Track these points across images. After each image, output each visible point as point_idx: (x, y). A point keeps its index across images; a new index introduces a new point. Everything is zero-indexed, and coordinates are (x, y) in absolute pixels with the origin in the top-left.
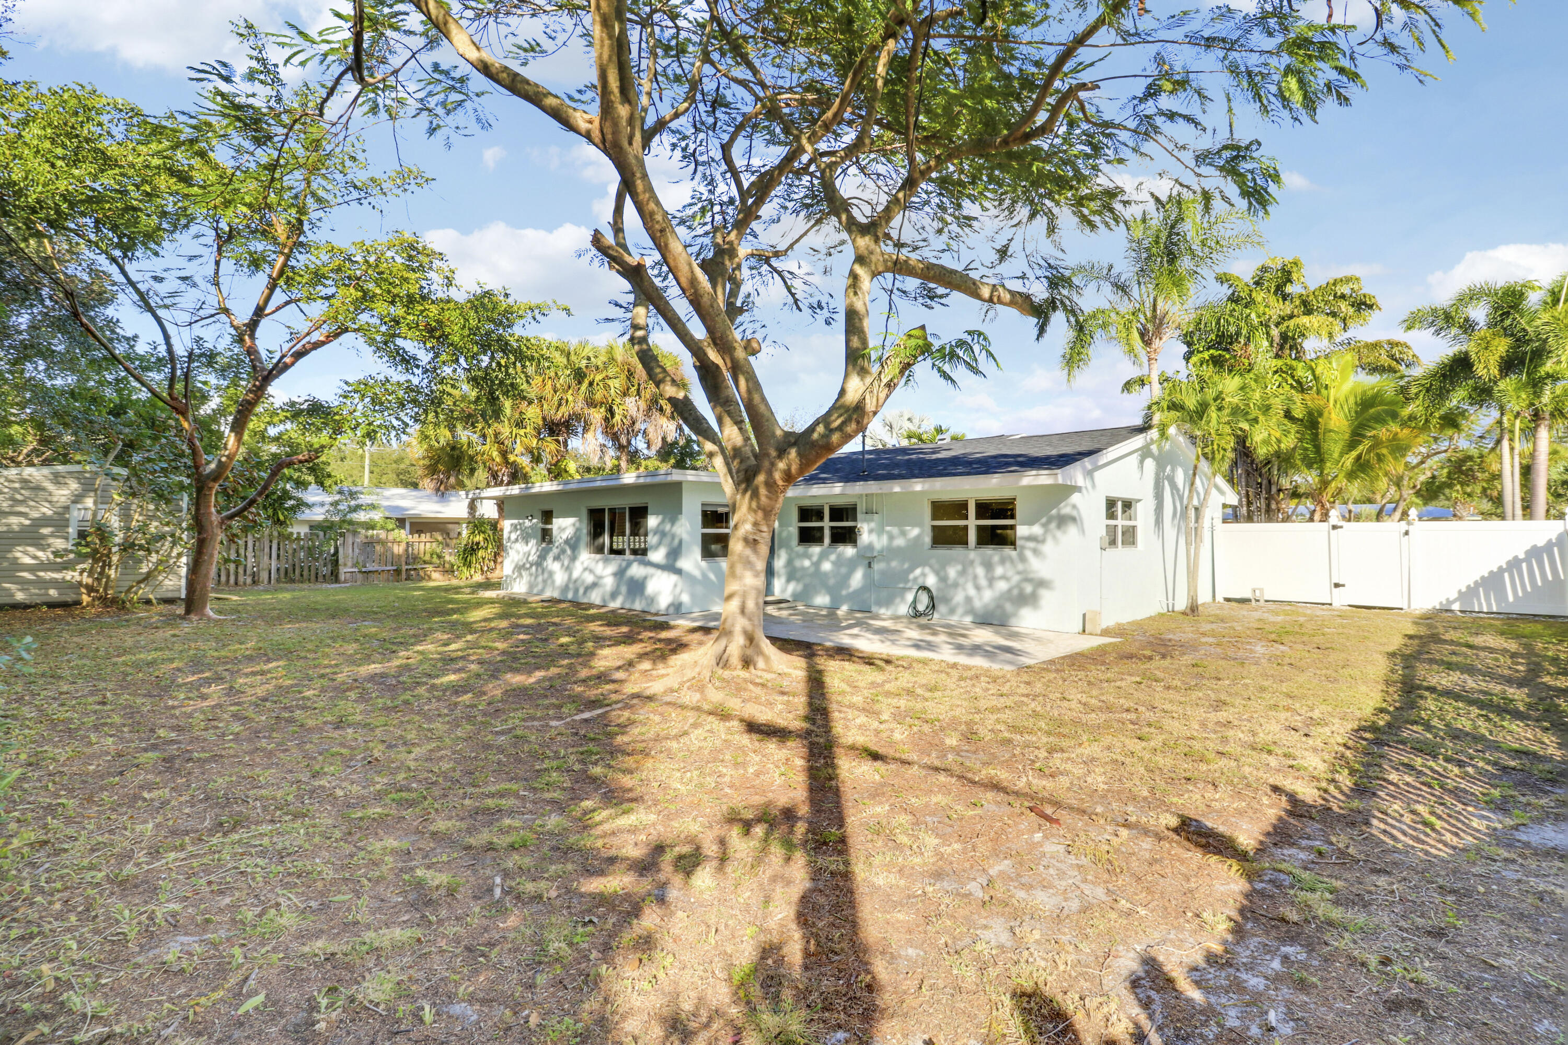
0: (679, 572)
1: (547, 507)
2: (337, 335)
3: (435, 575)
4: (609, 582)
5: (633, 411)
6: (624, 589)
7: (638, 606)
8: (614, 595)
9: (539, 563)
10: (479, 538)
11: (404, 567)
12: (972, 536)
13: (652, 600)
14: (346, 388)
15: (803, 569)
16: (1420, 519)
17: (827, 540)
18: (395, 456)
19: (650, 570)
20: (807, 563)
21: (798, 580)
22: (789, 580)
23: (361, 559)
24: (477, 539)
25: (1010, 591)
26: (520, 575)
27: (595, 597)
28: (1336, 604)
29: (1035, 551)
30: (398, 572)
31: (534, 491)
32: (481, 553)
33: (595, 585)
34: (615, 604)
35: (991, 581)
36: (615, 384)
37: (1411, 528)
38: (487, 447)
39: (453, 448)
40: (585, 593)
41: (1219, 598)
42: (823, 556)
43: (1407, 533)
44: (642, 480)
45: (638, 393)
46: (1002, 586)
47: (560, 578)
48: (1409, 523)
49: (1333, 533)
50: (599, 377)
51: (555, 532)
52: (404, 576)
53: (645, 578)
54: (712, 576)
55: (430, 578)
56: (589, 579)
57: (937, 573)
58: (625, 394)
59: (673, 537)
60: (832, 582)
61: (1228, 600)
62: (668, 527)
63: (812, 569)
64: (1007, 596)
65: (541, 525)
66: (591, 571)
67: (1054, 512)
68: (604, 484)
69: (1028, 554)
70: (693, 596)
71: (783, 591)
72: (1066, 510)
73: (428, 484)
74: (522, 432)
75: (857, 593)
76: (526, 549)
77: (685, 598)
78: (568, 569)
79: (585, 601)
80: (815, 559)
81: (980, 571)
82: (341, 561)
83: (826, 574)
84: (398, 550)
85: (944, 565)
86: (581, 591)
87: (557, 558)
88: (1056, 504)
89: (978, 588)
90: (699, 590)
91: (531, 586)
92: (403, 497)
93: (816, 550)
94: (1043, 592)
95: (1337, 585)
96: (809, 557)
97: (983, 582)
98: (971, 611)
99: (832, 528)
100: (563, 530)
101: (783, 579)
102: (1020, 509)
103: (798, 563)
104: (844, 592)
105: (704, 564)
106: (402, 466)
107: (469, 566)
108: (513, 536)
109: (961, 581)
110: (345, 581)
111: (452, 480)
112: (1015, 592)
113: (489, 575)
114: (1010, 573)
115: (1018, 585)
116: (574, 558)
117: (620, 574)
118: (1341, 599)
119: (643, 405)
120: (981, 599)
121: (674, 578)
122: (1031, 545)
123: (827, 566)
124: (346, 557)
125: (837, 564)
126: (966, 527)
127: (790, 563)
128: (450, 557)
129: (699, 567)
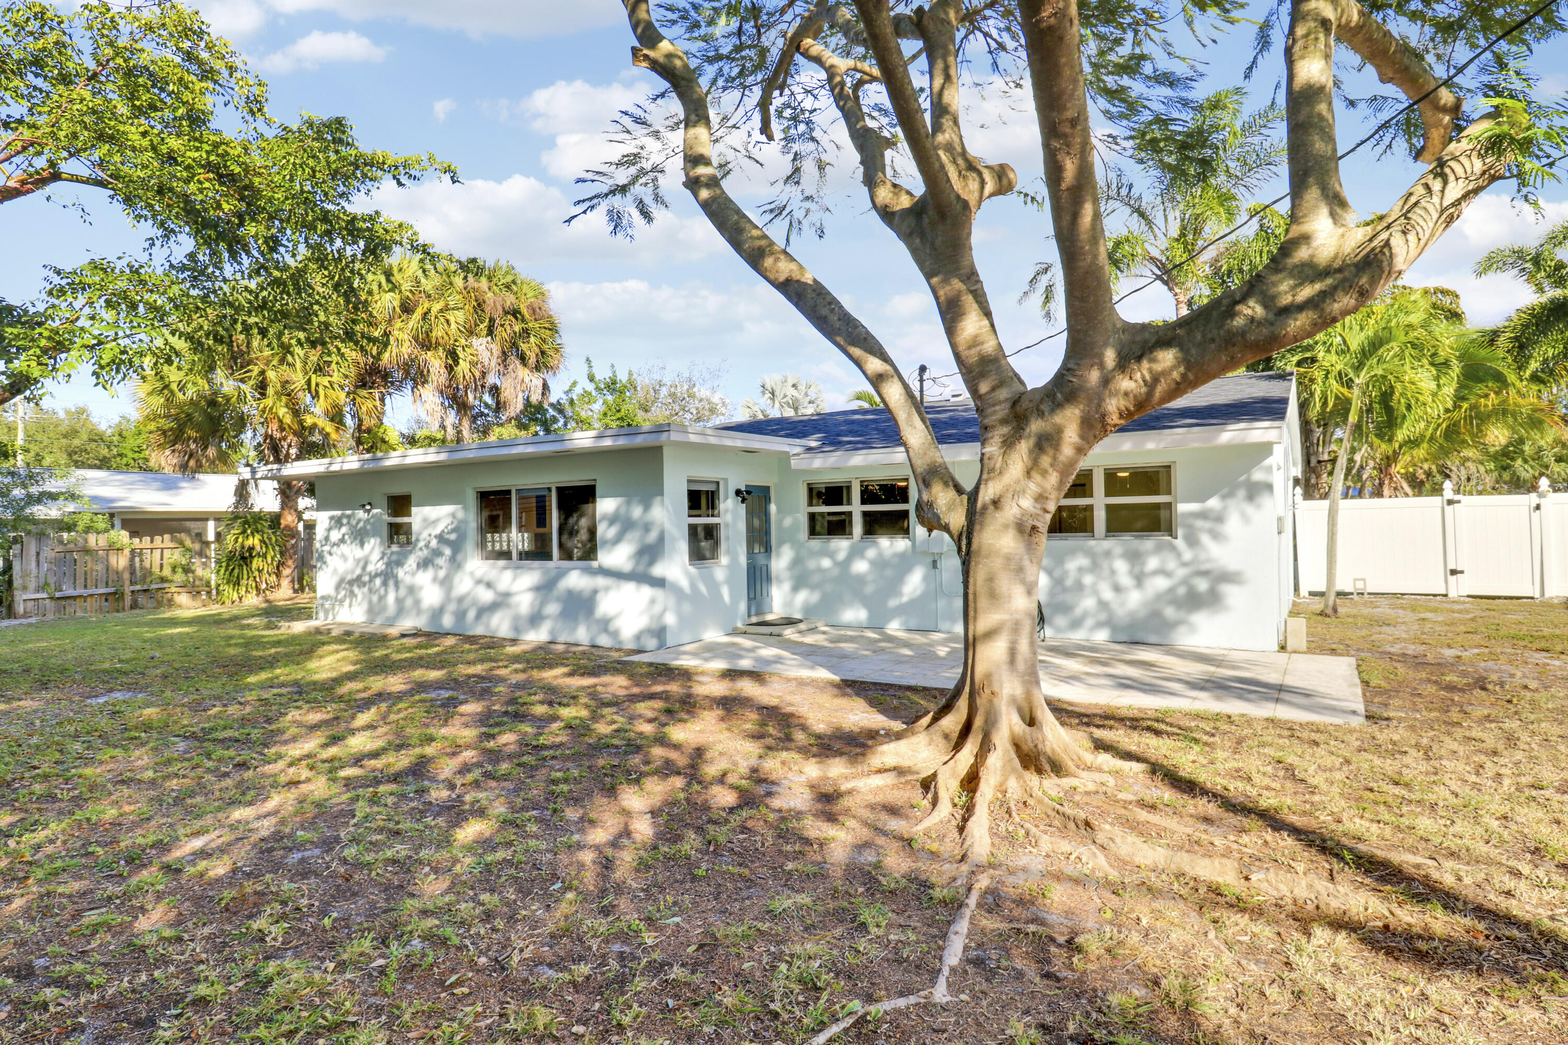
0: (660, 583)
1: (398, 489)
2: (42, 182)
3: (183, 599)
4: (524, 602)
5: (484, 356)
6: (553, 609)
7: (582, 635)
8: (535, 619)
9: (388, 576)
10: (254, 541)
11: (128, 589)
12: (1100, 518)
13: (605, 624)
14: (56, 280)
15: (820, 570)
16: (1556, 490)
17: (858, 528)
18: (63, 429)
19: (601, 581)
20: (826, 563)
21: (812, 588)
22: (796, 588)
23: (52, 580)
24: (250, 542)
25: (1171, 590)
26: (352, 594)
27: (500, 625)
28: (1453, 594)
29: (1216, 536)
30: (117, 596)
31: (388, 463)
32: (256, 563)
33: (494, 607)
34: (537, 636)
35: (1140, 579)
36: (458, 317)
37: (1543, 502)
38: (269, 402)
39: (212, 403)
40: (478, 616)
41: (1304, 592)
42: (855, 553)
43: (1538, 507)
44: (608, 443)
45: (490, 332)
46: (1161, 584)
47: (431, 595)
48: (1541, 496)
49: (1449, 509)
50: (436, 307)
51: (415, 528)
52: (128, 600)
53: (595, 592)
54: (703, 588)
55: (171, 603)
56: (486, 596)
57: (1049, 572)
58: (471, 332)
59: (647, 528)
60: (869, 589)
61: (1312, 594)
62: (637, 512)
63: (836, 572)
64: (1169, 597)
65: (387, 518)
66: (489, 585)
67: (1243, 478)
68: (530, 449)
69: (1205, 539)
70: (681, 618)
71: (788, 604)
72: (1258, 476)
73: (165, 459)
74: (325, 381)
75: (913, 603)
76: (359, 553)
77: (670, 619)
78: (446, 583)
79: (479, 630)
80: (841, 556)
81: (1121, 566)
82: (17, 583)
83: (861, 579)
84: (120, 562)
85: (1060, 560)
86: (471, 614)
87: (425, 564)
88: (1248, 470)
89: (1117, 589)
90: (687, 607)
91: (372, 611)
92: (103, 483)
93: (841, 545)
94: (1230, 592)
95: (1454, 572)
96: (831, 555)
97: (1125, 580)
98: (1110, 623)
99: (865, 514)
100: (429, 523)
101: (787, 586)
102: (1180, 479)
103: (812, 564)
104: (893, 603)
105: (692, 570)
106: (76, 442)
107: (237, 583)
108: (335, 535)
109: (1088, 580)
110: (26, 615)
111: (211, 452)
112: (1182, 591)
113: (271, 596)
114: (1171, 564)
115: (1185, 581)
116: (456, 564)
117: (545, 589)
118: (1459, 588)
119: (496, 349)
120: (1123, 604)
121: (647, 591)
122: (1207, 525)
123: (861, 567)
124: (25, 574)
125: (879, 564)
126: (1090, 508)
127: (796, 562)
128: (208, 572)
129: (688, 574)
